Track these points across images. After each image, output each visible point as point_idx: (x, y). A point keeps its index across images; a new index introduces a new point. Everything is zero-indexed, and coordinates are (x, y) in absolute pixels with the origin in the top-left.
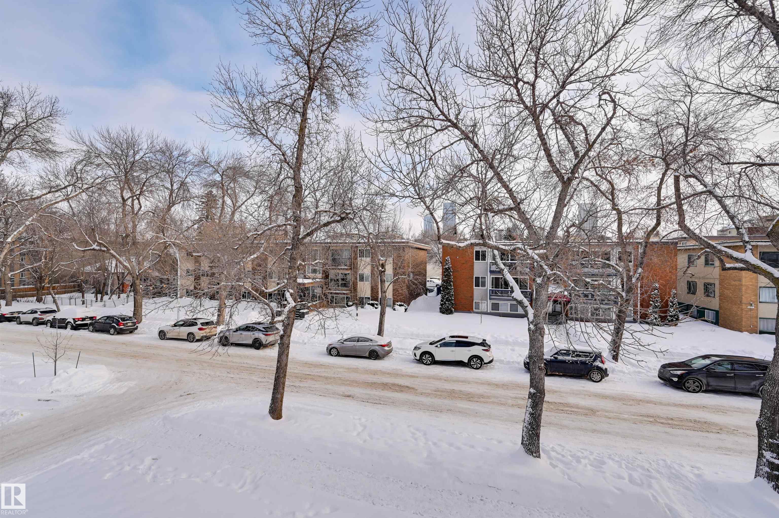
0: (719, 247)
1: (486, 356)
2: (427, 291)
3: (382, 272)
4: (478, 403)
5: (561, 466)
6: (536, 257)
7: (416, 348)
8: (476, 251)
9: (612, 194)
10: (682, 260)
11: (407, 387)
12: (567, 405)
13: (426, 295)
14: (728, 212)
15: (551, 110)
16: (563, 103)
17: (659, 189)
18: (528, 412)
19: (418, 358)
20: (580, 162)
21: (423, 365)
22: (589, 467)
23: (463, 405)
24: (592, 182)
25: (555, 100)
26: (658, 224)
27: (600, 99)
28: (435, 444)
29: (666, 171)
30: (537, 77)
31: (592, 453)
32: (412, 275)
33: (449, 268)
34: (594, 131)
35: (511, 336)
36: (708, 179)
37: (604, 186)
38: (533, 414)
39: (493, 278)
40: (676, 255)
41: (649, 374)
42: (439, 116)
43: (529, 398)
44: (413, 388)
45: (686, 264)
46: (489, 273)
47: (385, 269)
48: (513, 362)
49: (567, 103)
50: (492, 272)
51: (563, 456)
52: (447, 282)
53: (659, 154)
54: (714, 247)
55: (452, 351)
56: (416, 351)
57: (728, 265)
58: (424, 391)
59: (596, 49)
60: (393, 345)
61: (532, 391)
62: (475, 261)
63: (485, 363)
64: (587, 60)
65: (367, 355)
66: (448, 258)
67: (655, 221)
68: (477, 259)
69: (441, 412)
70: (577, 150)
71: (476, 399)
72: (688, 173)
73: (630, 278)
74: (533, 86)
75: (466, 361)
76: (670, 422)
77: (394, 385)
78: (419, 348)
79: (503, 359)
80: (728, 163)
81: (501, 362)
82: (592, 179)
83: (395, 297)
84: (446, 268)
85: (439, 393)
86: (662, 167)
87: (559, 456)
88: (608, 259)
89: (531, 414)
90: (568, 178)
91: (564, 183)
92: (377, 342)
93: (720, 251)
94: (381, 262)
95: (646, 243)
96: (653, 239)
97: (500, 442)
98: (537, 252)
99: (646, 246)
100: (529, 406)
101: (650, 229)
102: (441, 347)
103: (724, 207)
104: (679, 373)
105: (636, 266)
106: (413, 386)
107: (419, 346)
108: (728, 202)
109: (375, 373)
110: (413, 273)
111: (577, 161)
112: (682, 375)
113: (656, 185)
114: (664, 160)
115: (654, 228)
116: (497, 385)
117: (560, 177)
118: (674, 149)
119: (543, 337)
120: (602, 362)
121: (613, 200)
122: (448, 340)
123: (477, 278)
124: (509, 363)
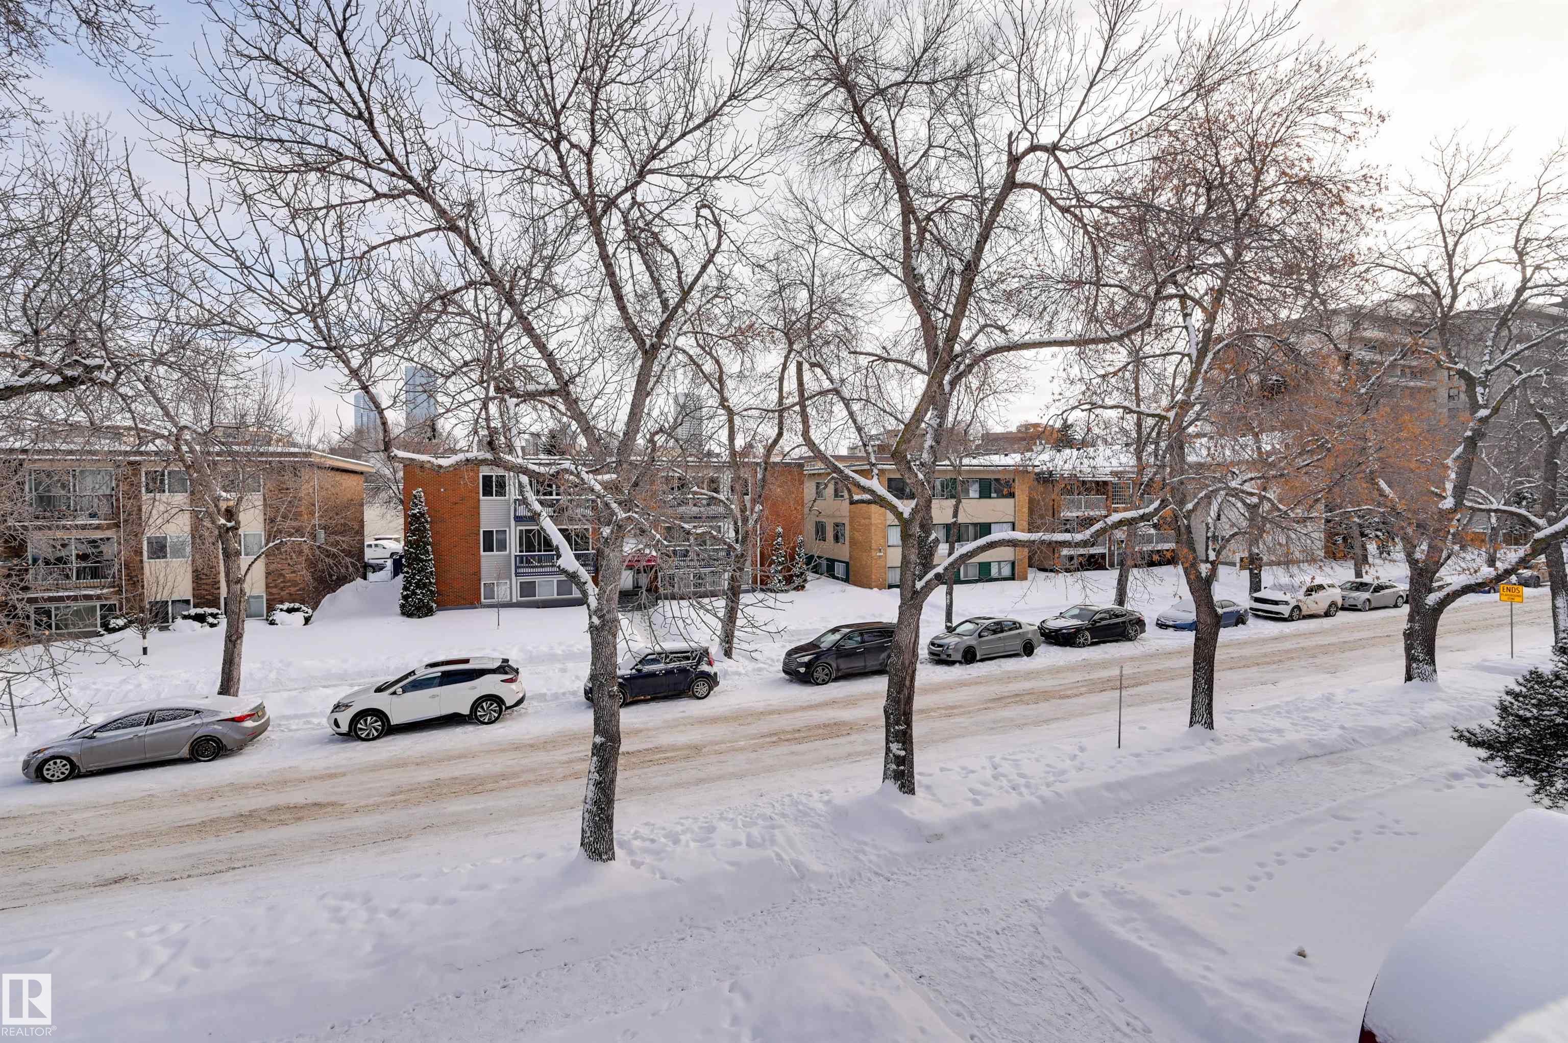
0: (847, 471)
1: (509, 693)
2: (365, 569)
3: (228, 529)
4: (494, 793)
5: (648, 859)
6: (598, 487)
7: (337, 707)
8: (484, 477)
9: (721, 380)
10: (809, 489)
11: (315, 804)
12: (658, 749)
13: (365, 578)
14: (855, 421)
15: (622, 213)
16: (642, 204)
17: (781, 379)
18: (592, 782)
19: (344, 728)
20: (670, 318)
21: (359, 743)
22: (692, 845)
23: (456, 806)
24: (690, 357)
25: (628, 196)
26: (780, 434)
27: (698, 215)
28: (394, 913)
29: (789, 352)
30: (594, 141)
31: (696, 819)
32: (321, 534)
33: (422, 515)
34: (692, 268)
35: (560, 644)
36: (834, 372)
37: (709, 366)
38: (600, 783)
39: (521, 531)
40: (802, 483)
41: (771, 669)
42: (382, 161)
43: (593, 754)
44: (333, 804)
45: (814, 496)
46: (513, 522)
47: (238, 523)
48: (564, 694)
49: (648, 206)
50: (518, 519)
51: (653, 841)
52: (418, 546)
53: (781, 324)
54: (842, 472)
55: (433, 697)
56: (339, 716)
57: (856, 497)
58: (363, 803)
59: (691, 125)
60: (270, 712)
61: (599, 740)
62: (481, 497)
63: (507, 708)
64: (678, 140)
65: (185, 752)
66: (418, 491)
67: (776, 430)
68: (487, 492)
69: (409, 836)
70: (665, 295)
71: (489, 786)
72: (813, 360)
73: (745, 520)
74: (588, 155)
75: (466, 711)
76: (797, 735)
77: (276, 809)
78: (347, 706)
79: (544, 691)
80: (855, 353)
81: (542, 697)
82: (691, 353)
83: (274, 591)
84: (414, 515)
85: (402, 797)
86: (783, 345)
87: (647, 844)
88: (716, 491)
89: (598, 784)
90: (652, 345)
91: (645, 352)
92: (216, 713)
93: (847, 477)
94: (223, 505)
95: (766, 463)
96: (775, 459)
97: (540, 856)
98: (599, 477)
99: (766, 469)
100: (593, 770)
101: (770, 441)
102: (404, 692)
103: (851, 414)
104: (806, 659)
105: (754, 502)
106: (333, 799)
107: (345, 702)
108: (856, 407)
109: (213, 794)
110: (325, 528)
111: (665, 315)
112: (810, 661)
113: (777, 375)
114: (786, 334)
115: (776, 441)
116: (532, 746)
117: (640, 342)
118: (798, 320)
119: (615, 636)
120: (710, 663)
121: (721, 392)
122: (422, 673)
123: (488, 534)
124: (556, 697)
